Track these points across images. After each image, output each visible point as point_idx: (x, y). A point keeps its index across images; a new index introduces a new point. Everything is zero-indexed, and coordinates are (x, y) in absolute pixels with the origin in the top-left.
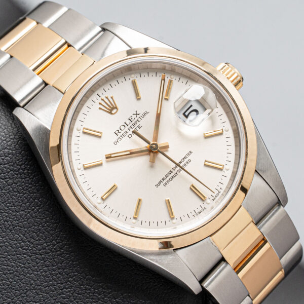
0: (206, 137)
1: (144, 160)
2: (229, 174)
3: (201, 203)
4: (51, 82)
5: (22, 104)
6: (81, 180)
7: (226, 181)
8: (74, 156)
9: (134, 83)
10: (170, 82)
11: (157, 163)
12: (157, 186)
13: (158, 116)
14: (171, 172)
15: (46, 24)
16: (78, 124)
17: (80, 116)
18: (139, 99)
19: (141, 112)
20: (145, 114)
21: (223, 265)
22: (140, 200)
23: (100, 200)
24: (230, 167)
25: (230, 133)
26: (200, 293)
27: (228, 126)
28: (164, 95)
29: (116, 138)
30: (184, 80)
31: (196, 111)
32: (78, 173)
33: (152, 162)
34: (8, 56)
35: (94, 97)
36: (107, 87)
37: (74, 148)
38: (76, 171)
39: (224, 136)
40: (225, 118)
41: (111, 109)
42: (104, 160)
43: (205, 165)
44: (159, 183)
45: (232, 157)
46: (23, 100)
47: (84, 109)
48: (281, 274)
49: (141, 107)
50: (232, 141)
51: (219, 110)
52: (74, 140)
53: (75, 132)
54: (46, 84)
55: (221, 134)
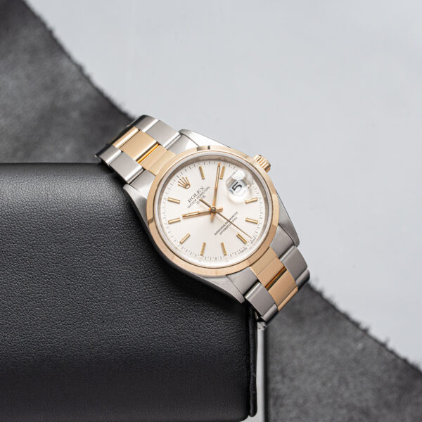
0: (247, 203)
1: (208, 217)
2: (261, 226)
3: (242, 245)
4: (147, 169)
5: (129, 182)
6: (167, 231)
7: (260, 231)
8: (162, 216)
9: (200, 168)
10: (224, 167)
11: (215, 219)
12: (215, 234)
13: (216, 190)
14: (224, 226)
15: (144, 130)
16: (164, 195)
17: (166, 190)
18: (204, 179)
19: (205, 187)
20: (208, 188)
21: (259, 284)
22: (205, 244)
23: (179, 244)
24: (262, 221)
25: (262, 200)
26: (243, 303)
27: (260, 196)
28: (220, 176)
29: (189, 204)
30: (232, 166)
31: (240, 186)
32: (165, 226)
33: (212, 220)
34: (119, 151)
35: (175, 177)
36: (183, 171)
37: (162, 211)
39: (258, 202)
40: (258, 190)
41: (186, 185)
42: (181, 218)
43: (247, 221)
44: (217, 233)
45: (263, 216)
46: (130, 179)
47: (169, 186)
48: (296, 289)
49: (205, 184)
50: (263, 205)
51: (255, 185)
52: (162, 205)
53: (163, 200)
54: (144, 170)
55: (256, 201)
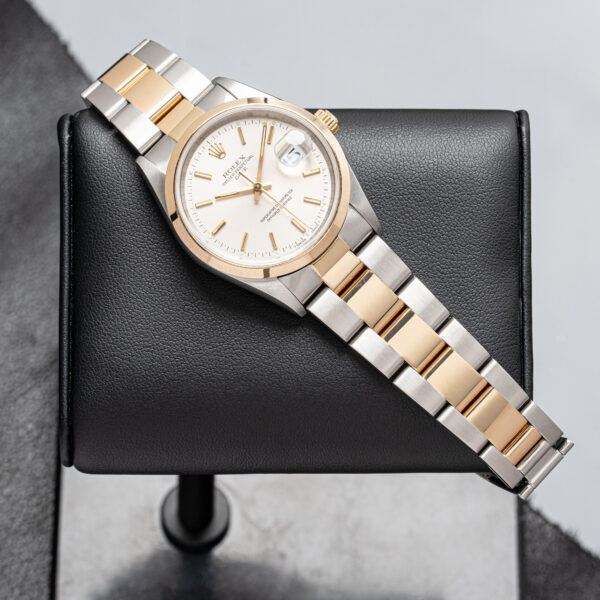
0: (305, 176)
1: (251, 197)
2: (326, 208)
3: (301, 235)
4: (167, 132)
5: (142, 152)
6: (193, 218)
7: (323, 215)
8: (187, 197)
9: (240, 130)
10: (272, 128)
11: (261, 202)
12: (262, 221)
13: (261, 159)
14: (274, 208)
16: (190, 169)
17: (192, 162)
18: (244, 144)
19: (247, 156)
20: (250, 158)
22: (246, 235)
23: (210, 236)
24: (327, 201)
25: (327, 172)
26: (305, 317)
27: (325, 165)
28: (267, 138)
29: (224, 180)
30: (285, 125)
31: (298, 153)
32: (191, 212)
33: (257, 202)
35: (204, 143)
36: (215, 134)
37: (187, 190)
38: (189, 210)
39: (321, 175)
40: (322, 158)
41: (220, 155)
42: (214, 201)
43: (305, 201)
44: (264, 219)
45: (329, 193)
46: (143, 148)
47: (196, 155)
49: (246, 151)
50: (328, 179)
51: (316, 151)
52: (187, 182)
53: (188, 176)
54: (163, 134)
55: (319, 173)
